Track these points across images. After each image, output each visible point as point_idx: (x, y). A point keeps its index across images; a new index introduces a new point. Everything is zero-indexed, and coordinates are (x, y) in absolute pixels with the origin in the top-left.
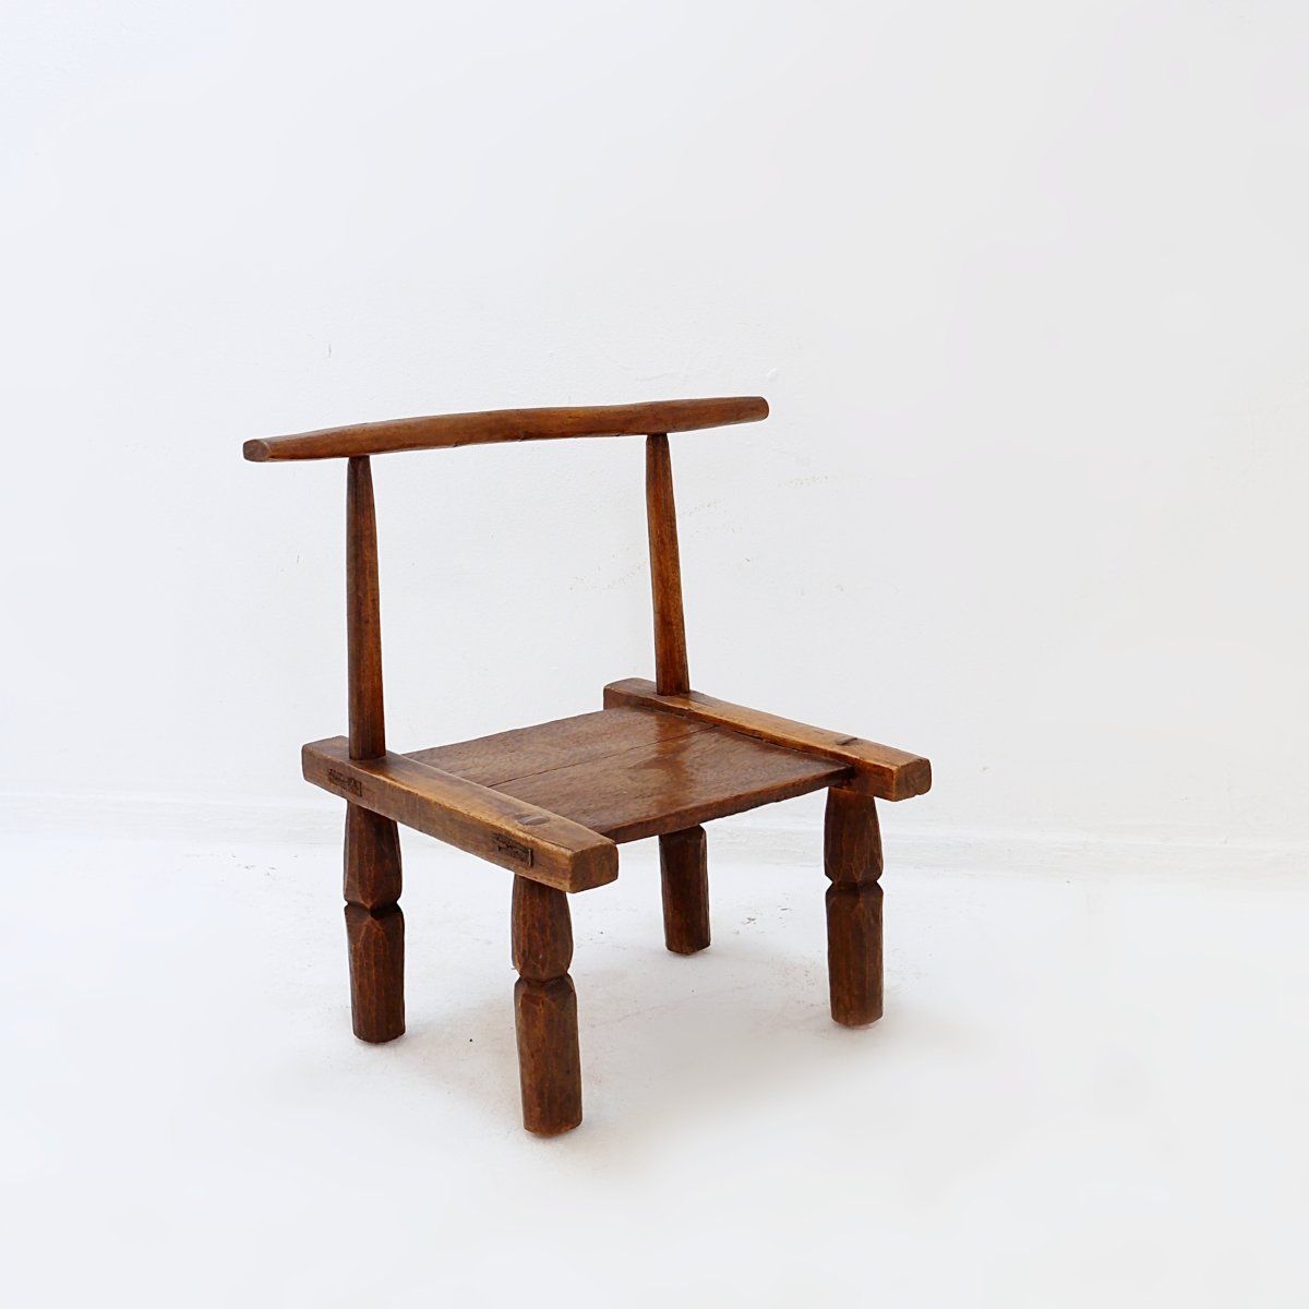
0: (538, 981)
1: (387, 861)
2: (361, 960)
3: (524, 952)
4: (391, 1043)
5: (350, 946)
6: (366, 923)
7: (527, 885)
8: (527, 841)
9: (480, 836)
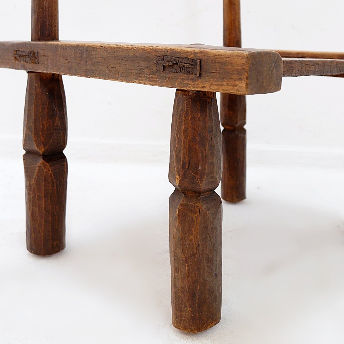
2: (34, 194)
3: (184, 164)
4: (54, 256)
5: (26, 183)
6: (39, 164)
7: (191, 97)
8: (195, 53)
9: (143, 64)
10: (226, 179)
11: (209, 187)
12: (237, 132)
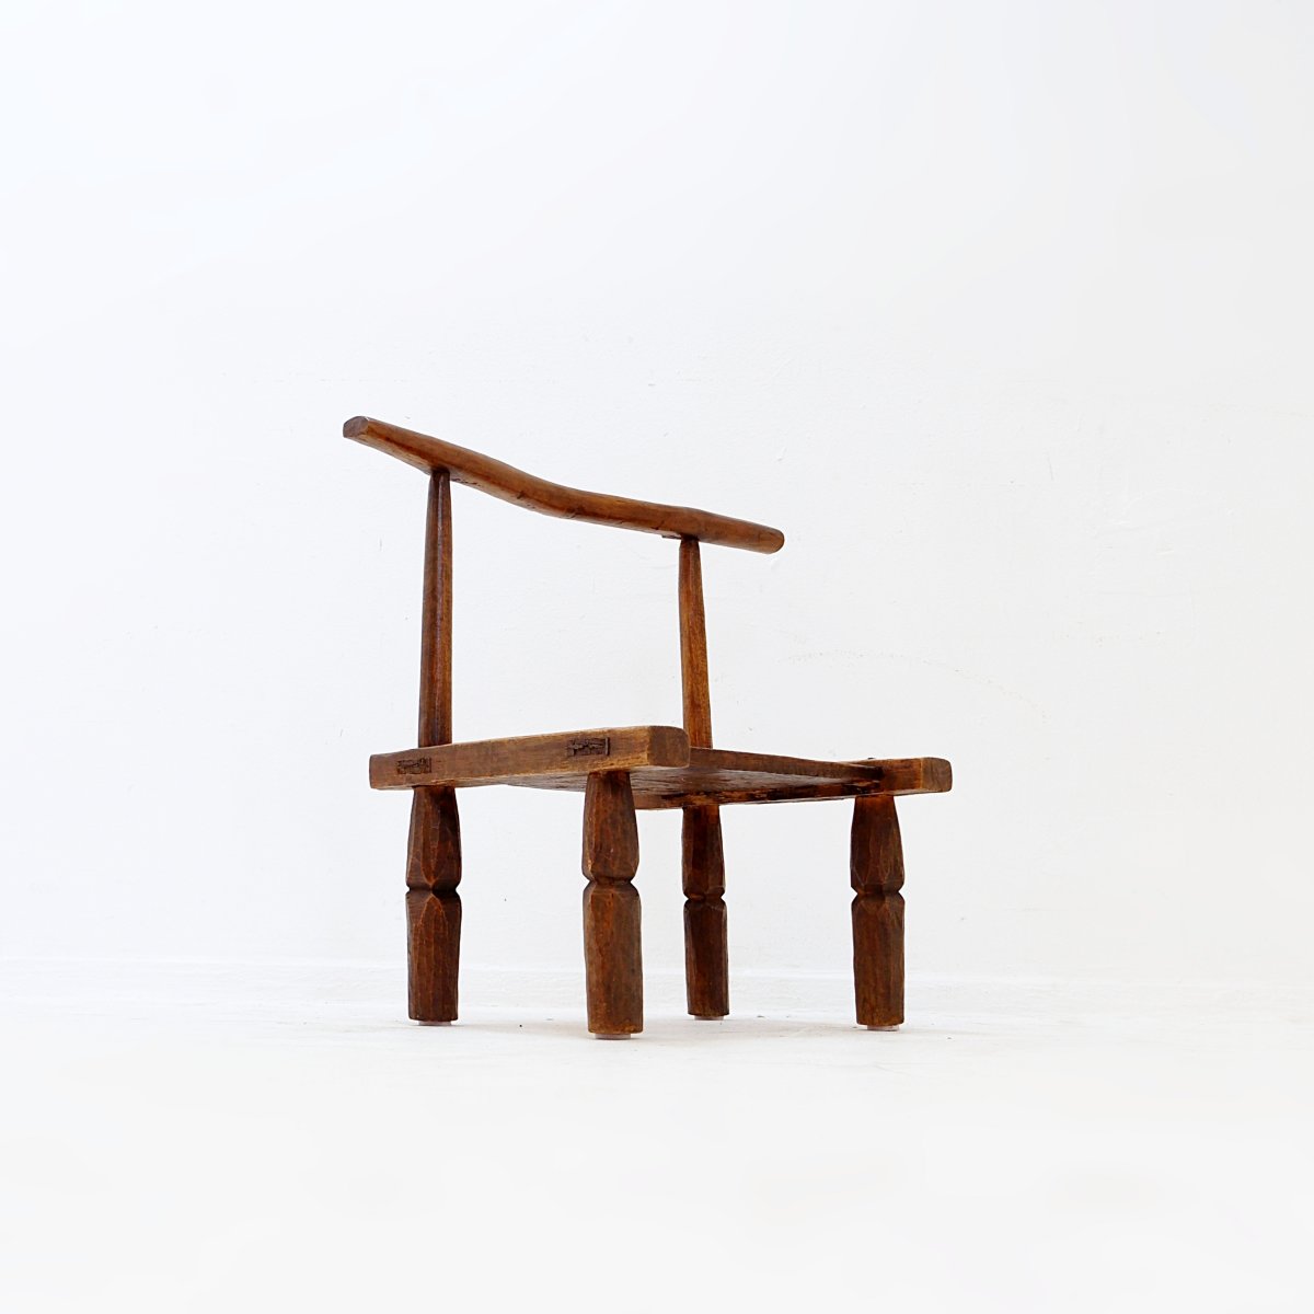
0: (609, 878)
1: (450, 844)
2: (421, 939)
3: (596, 847)
6: (427, 900)
7: (601, 780)
8: (603, 733)
9: (554, 752)
10: (694, 978)
11: (623, 873)
12: (708, 904)
